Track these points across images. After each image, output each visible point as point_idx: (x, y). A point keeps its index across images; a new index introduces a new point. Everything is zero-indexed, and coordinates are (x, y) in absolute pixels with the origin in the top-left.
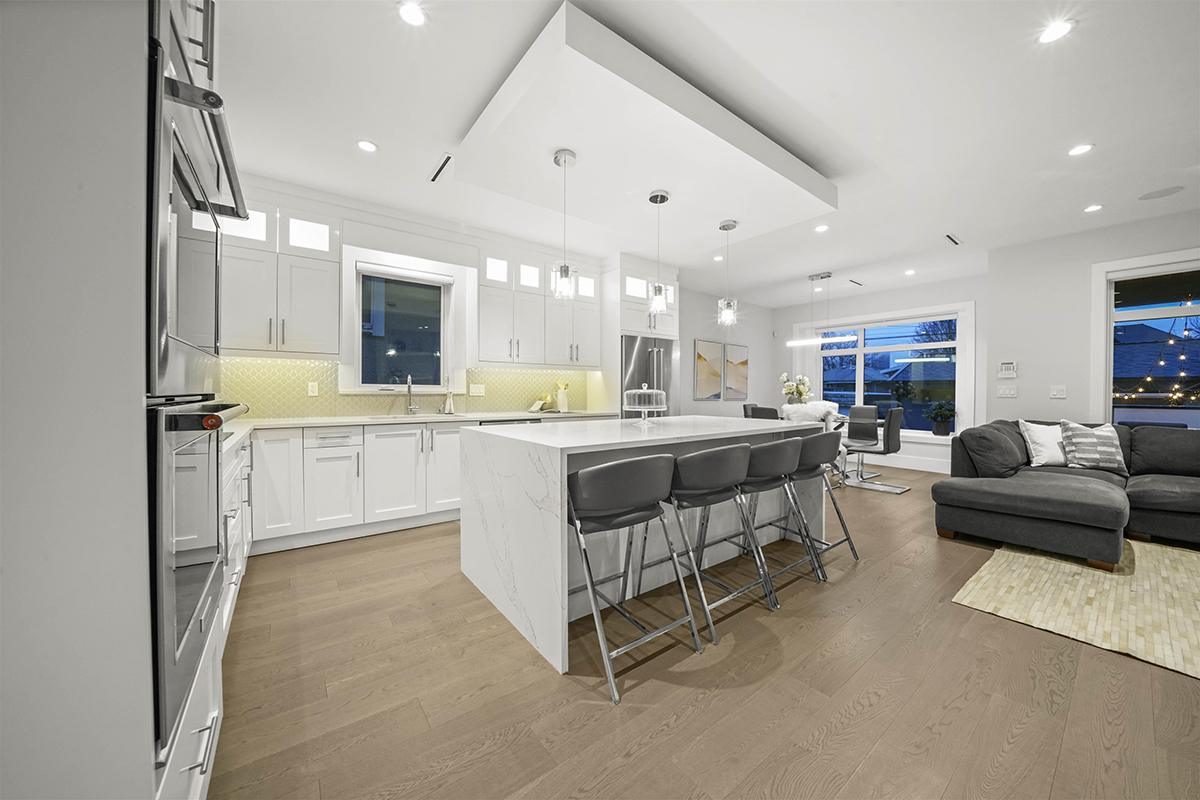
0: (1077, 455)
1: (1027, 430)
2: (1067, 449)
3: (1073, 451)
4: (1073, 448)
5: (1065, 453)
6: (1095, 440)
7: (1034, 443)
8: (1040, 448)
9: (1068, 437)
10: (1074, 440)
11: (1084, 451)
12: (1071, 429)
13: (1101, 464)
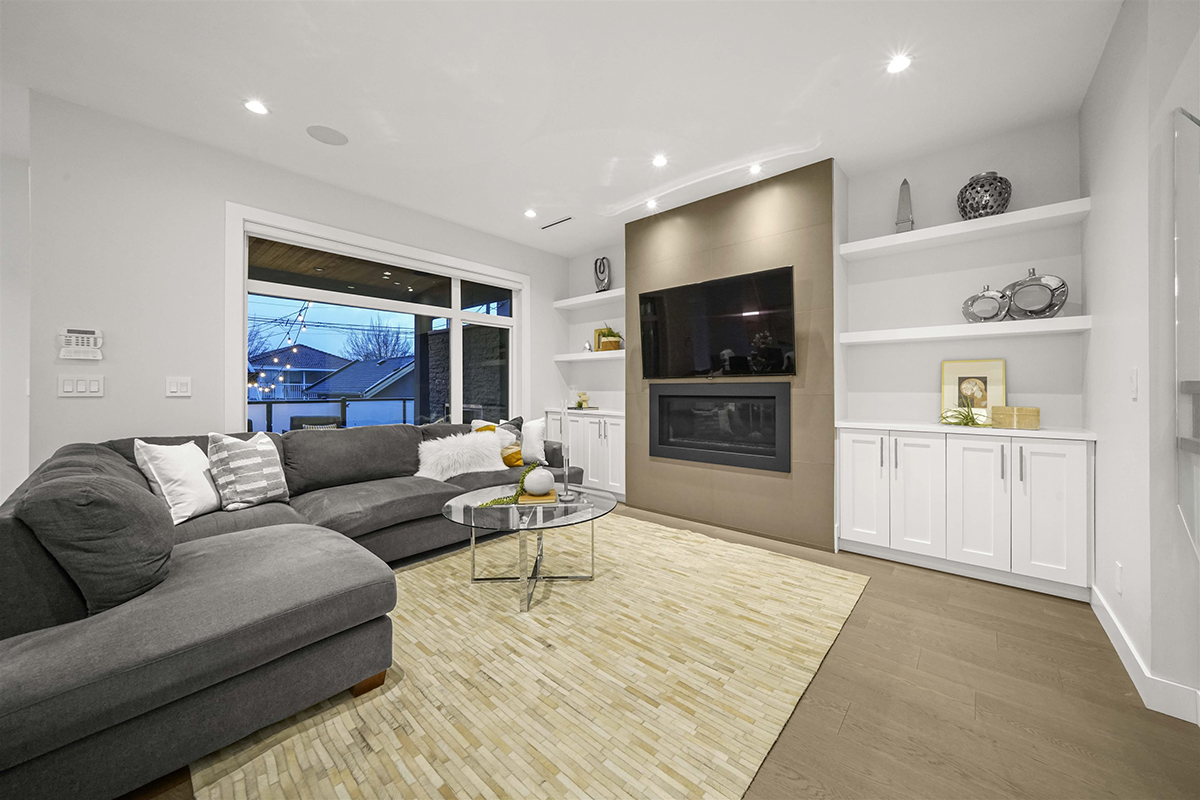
0: (239, 488)
1: (153, 459)
2: (221, 481)
3: (231, 483)
4: (232, 478)
5: (217, 487)
6: (258, 460)
7: (168, 480)
8: (181, 489)
9: (222, 461)
10: (233, 465)
11: (249, 480)
12: (227, 447)
13: (270, 494)
